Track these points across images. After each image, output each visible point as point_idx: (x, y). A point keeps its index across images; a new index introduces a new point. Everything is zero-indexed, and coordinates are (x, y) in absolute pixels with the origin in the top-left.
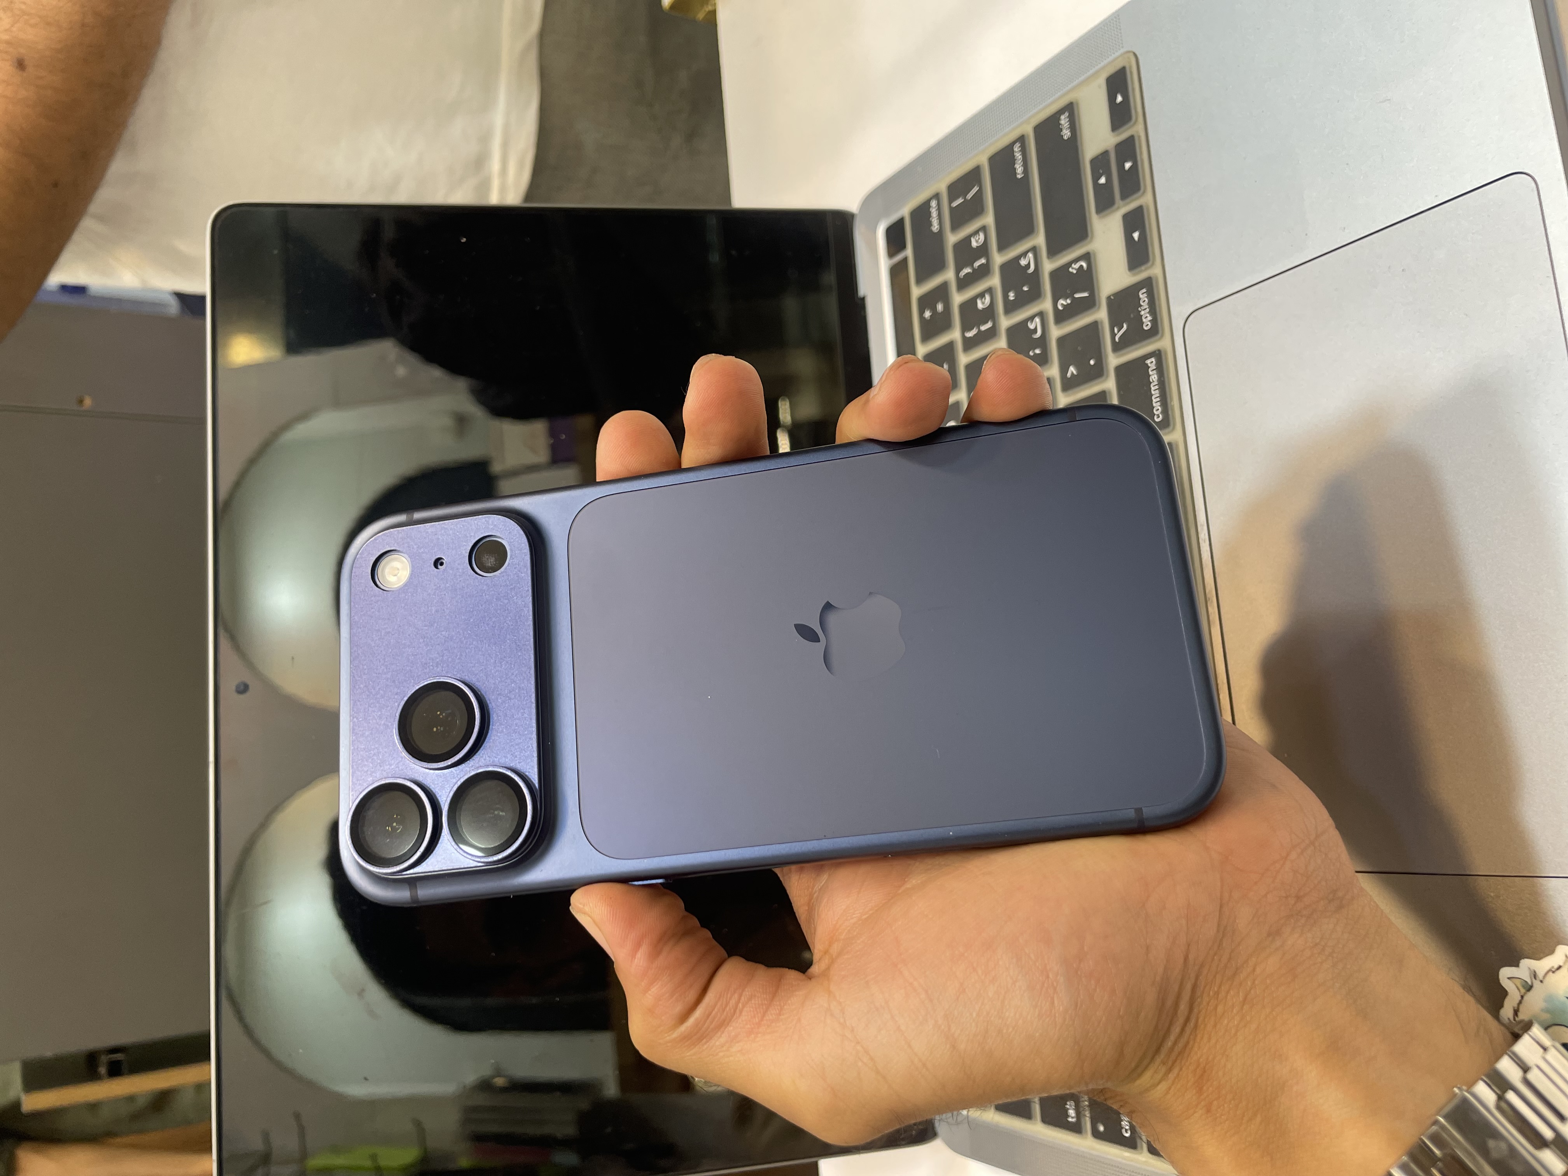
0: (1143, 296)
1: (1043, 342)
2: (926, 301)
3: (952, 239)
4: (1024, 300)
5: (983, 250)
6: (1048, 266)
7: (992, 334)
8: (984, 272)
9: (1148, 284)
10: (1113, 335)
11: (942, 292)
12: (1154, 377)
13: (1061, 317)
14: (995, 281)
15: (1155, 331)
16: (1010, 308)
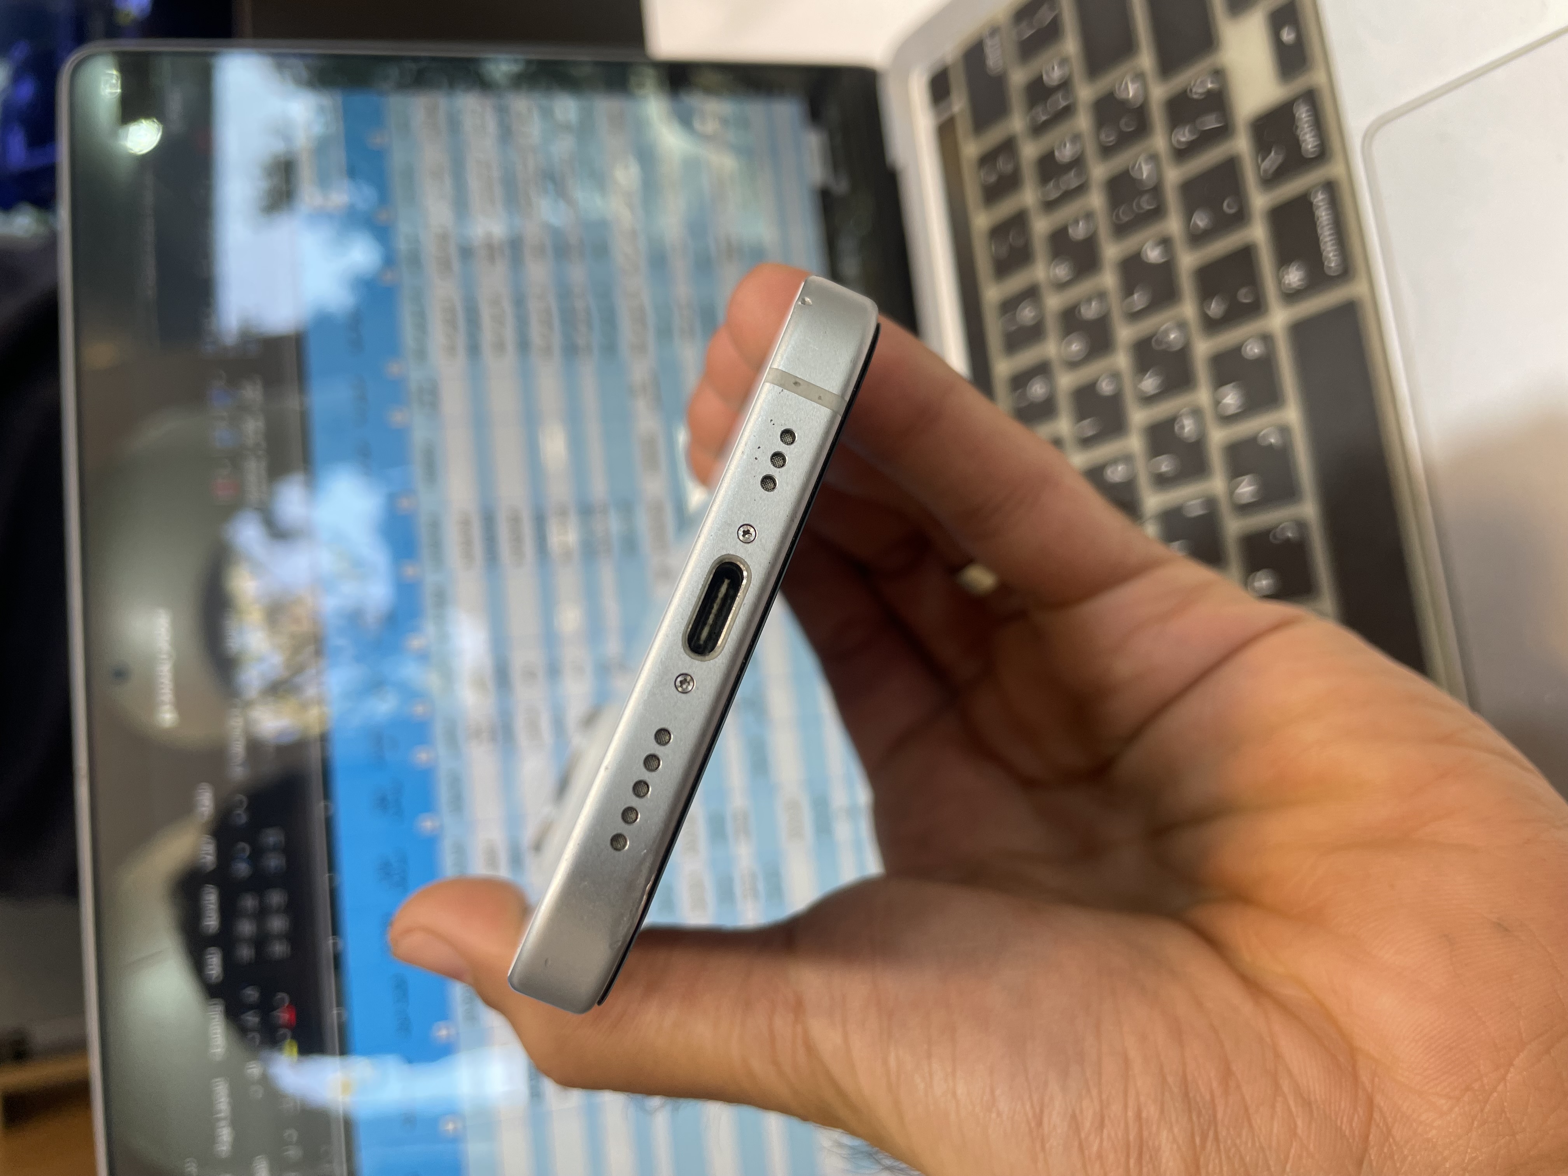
0: (1303, 114)
1: (1157, 190)
2: (987, 160)
3: (1018, 78)
4: (1125, 140)
5: (1065, 85)
6: (1159, 93)
7: (1082, 189)
8: (1068, 112)
9: (1311, 97)
10: (1259, 167)
11: (1008, 147)
12: (1323, 215)
13: (1181, 154)
14: (1083, 122)
15: (1323, 154)
16: (1106, 151)
